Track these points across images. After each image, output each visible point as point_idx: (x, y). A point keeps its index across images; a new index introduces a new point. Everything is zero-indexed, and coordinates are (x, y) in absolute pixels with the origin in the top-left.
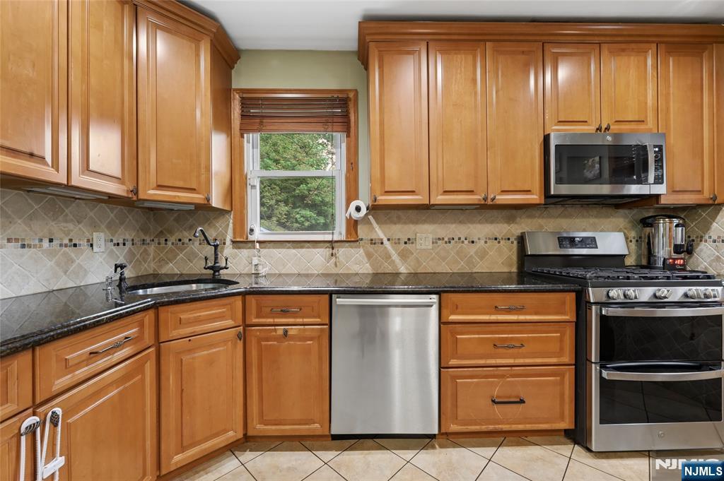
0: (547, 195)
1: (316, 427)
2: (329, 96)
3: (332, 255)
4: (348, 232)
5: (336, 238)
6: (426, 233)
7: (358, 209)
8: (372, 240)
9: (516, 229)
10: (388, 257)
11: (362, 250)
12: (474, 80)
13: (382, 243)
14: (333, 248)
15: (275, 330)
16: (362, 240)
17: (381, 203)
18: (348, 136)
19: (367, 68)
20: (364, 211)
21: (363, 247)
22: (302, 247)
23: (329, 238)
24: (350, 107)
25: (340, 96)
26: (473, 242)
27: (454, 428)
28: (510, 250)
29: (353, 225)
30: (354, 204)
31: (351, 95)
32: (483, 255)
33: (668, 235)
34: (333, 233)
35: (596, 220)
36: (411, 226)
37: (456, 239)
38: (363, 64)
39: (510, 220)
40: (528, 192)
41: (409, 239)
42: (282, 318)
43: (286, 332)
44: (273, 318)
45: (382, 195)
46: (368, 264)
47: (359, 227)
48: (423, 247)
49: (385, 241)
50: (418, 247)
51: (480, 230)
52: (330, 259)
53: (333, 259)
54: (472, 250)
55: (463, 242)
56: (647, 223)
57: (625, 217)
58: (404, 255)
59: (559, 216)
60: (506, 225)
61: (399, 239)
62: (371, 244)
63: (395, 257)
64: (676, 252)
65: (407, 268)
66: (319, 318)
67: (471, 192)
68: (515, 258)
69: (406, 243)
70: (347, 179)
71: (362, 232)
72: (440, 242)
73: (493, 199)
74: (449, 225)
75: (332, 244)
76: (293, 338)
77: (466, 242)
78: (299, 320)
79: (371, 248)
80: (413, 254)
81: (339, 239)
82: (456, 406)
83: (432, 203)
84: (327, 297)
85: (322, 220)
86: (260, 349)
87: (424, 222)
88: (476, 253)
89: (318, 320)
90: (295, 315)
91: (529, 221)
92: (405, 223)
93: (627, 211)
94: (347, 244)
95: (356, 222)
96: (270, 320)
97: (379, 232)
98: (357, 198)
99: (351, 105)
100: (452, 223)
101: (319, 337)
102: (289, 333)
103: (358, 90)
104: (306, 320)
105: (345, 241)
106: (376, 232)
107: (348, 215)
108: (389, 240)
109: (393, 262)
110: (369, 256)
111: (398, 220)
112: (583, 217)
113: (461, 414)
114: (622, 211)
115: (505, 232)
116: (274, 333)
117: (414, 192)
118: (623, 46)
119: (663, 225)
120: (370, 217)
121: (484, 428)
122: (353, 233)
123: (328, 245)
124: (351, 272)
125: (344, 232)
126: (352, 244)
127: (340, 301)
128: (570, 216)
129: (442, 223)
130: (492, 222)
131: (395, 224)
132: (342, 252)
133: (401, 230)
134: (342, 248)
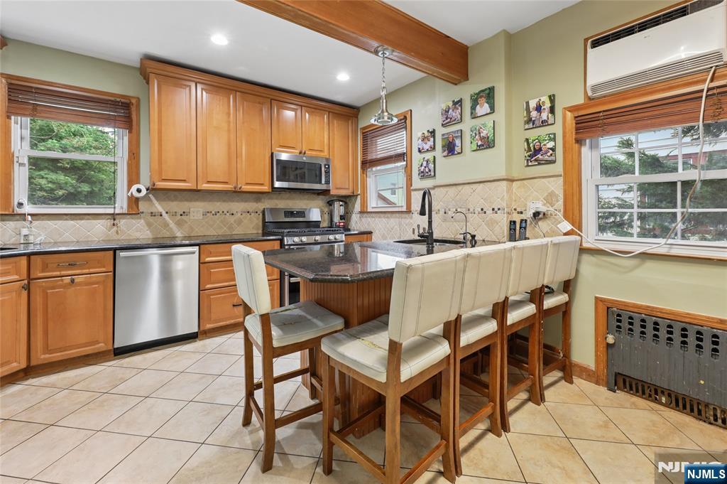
0: (273, 188)
1: (101, 346)
2: (113, 99)
3: (114, 225)
4: (129, 206)
5: (117, 211)
6: (197, 209)
7: (139, 191)
8: (152, 213)
9: (261, 206)
10: (166, 225)
11: (142, 221)
12: (229, 114)
13: (161, 215)
14: (114, 220)
15: (62, 280)
16: (142, 213)
17: (158, 187)
18: (130, 132)
19: (148, 83)
20: (144, 192)
21: (144, 218)
22: (81, 219)
23: (111, 211)
24: (132, 109)
25: (123, 100)
26: (233, 214)
27: (209, 326)
28: (258, 219)
29: (134, 201)
30: (134, 188)
31: (134, 101)
32: (239, 222)
33: (339, 209)
34: (114, 208)
35: (308, 202)
36: (186, 203)
37: (221, 212)
38: (145, 78)
39: (258, 200)
40: (262, 184)
41: (184, 212)
42: (69, 270)
43: (73, 281)
44: (60, 271)
45: (159, 181)
46: (148, 232)
47: (140, 203)
48: (196, 218)
49: (164, 213)
50: (192, 218)
51: (238, 206)
52: (112, 228)
53: (115, 228)
54: (232, 219)
55: (225, 214)
56: (330, 203)
57: (322, 200)
58: (179, 224)
59: (287, 199)
60: (255, 203)
61: (176, 212)
62: (152, 216)
63: (172, 225)
64: (341, 219)
65: (182, 233)
66: (104, 267)
67: (226, 183)
68: (261, 224)
69: (181, 215)
70: (129, 166)
71: (143, 206)
72: (208, 214)
73: (240, 188)
74: (216, 203)
75: (113, 216)
76: (80, 284)
77: (228, 214)
78: (87, 271)
79: (151, 219)
80: (187, 223)
81: (121, 212)
82: (210, 312)
83: (199, 188)
84: (112, 252)
85: (85, 188)
86: (46, 296)
87: (196, 200)
88: (235, 221)
89: (104, 269)
90: (81, 267)
91: (270, 201)
92: (181, 201)
93: (323, 197)
94: (128, 216)
95: (137, 199)
96: (57, 273)
97: (158, 207)
98: (138, 182)
99: (133, 109)
100: (217, 201)
101: (104, 281)
102: (76, 281)
103: (141, 98)
104: (92, 270)
105: (127, 214)
106: (156, 207)
107: (129, 194)
108: (167, 213)
109: (171, 229)
110: (149, 225)
111: (176, 199)
112: (301, 199)
113: (214, 316)
114: (321, 197)
115: (254, 208)
116: (61, 283)
117: (185, 180)
118: (313, 110)
119: (336, 204)
120: (150, 195)
121: (228, 322)
122: (135, 207)
123: (110, 217)
124: (131, 238)
125: (125, 206)
126: (134, 216)
127: (123, 254)
128: (293, 199)
129: (210, 201)
130: (246, 201)
131: (172, 201)
132: (122, 222)
133: (177, 206)
134: (124, 219)
